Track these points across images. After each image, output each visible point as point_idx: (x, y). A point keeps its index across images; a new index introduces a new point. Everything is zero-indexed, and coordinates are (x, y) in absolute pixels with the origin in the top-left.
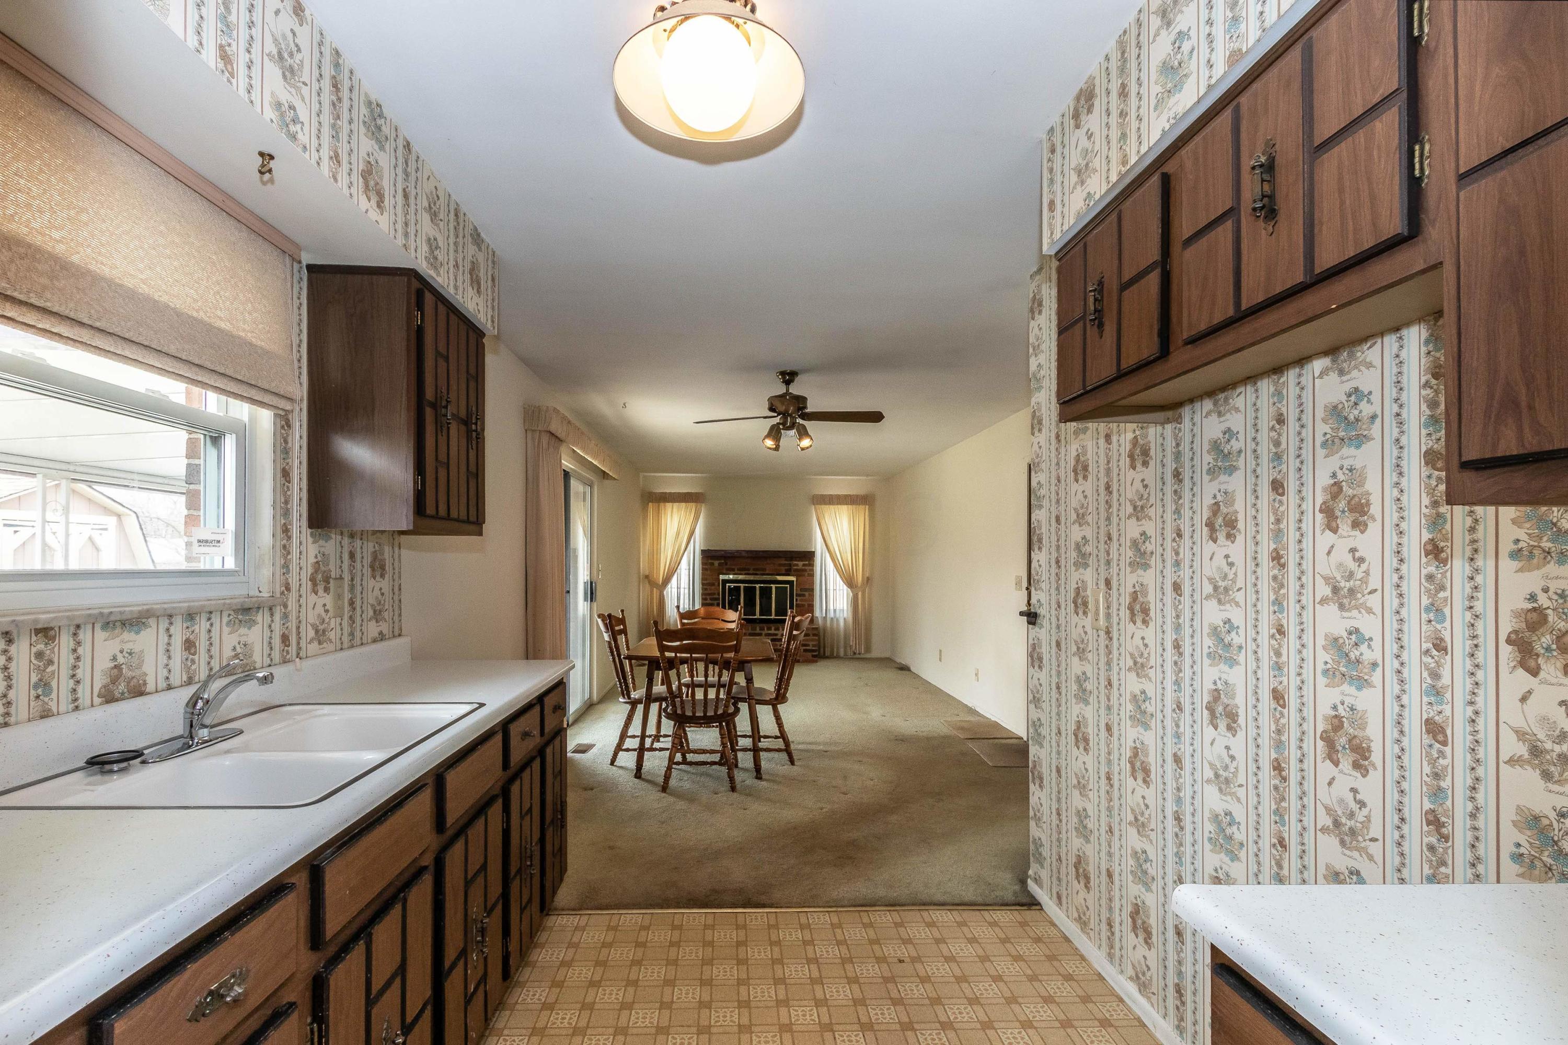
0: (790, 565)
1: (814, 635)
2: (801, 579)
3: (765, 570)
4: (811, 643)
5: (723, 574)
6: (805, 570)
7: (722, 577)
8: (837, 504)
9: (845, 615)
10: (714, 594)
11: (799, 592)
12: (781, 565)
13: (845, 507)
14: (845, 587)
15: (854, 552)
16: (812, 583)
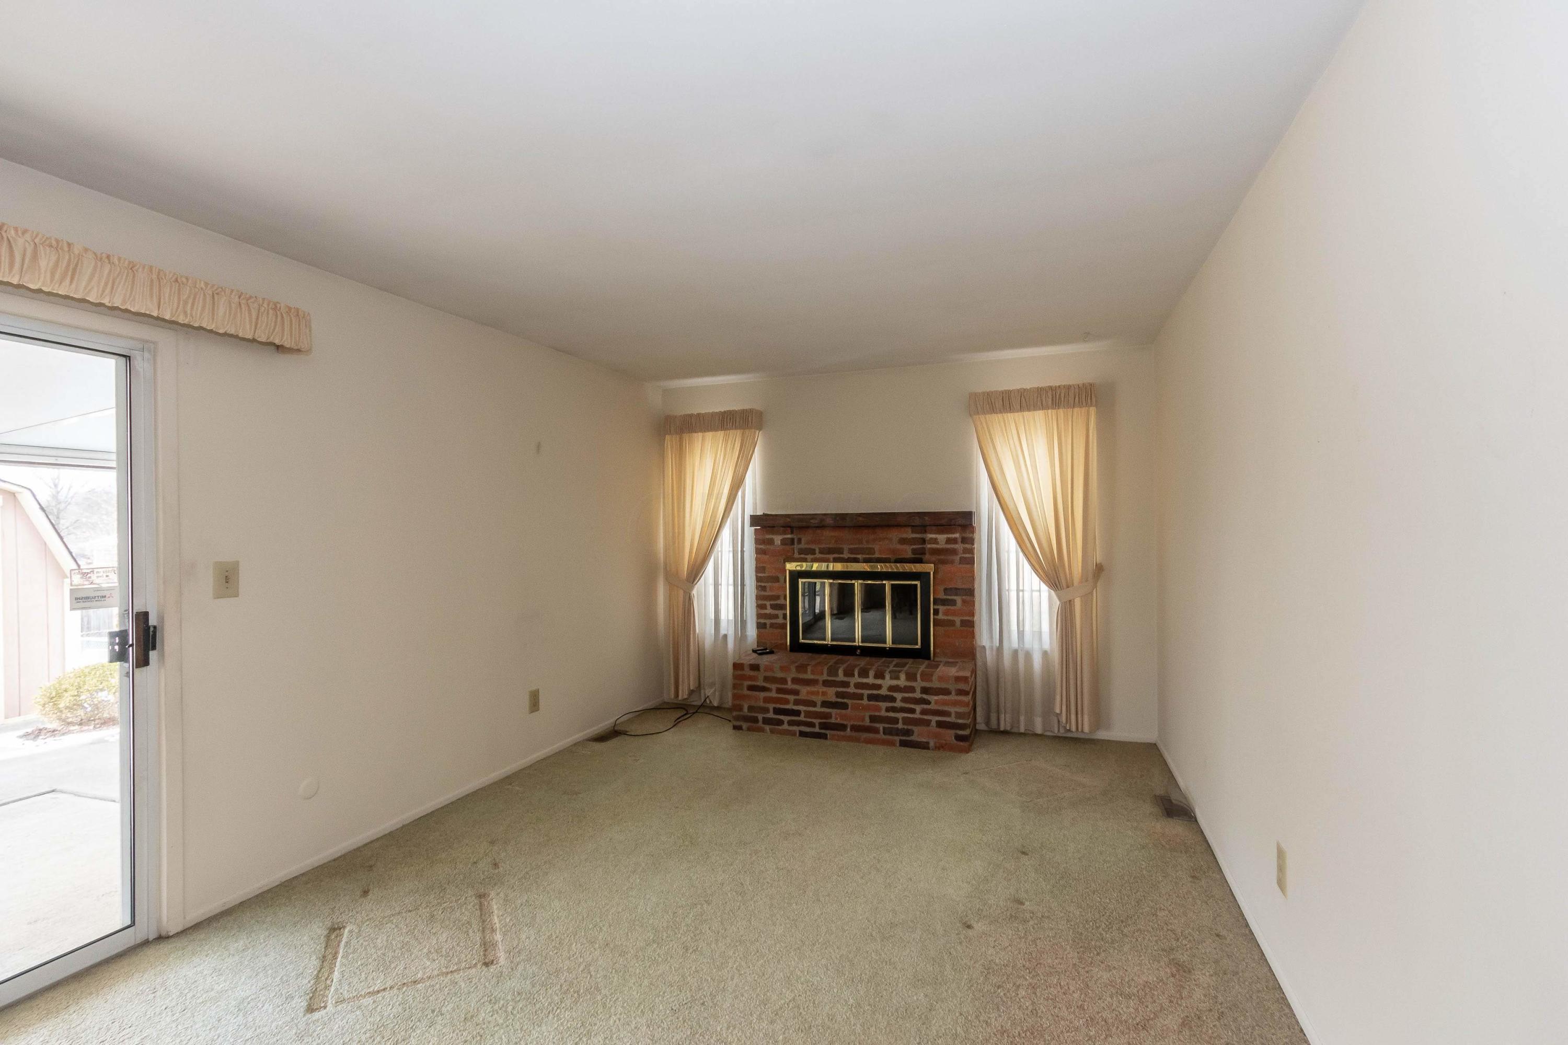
0: (923, 541)
1: (961, 692)
2: (943, 568)
3: (871, 551)
4: (952, 710)
5: (792, 559)
6: (954, 552)
7: (790, 566)
8: (1021, 409)
9: (1046, 646)
10: (778, 597)
11: (942, 596)
12: (903, 541)
13: (1039, 415)
14: (1044, 588)
15: (1062, 514)
16: (971, 578)
